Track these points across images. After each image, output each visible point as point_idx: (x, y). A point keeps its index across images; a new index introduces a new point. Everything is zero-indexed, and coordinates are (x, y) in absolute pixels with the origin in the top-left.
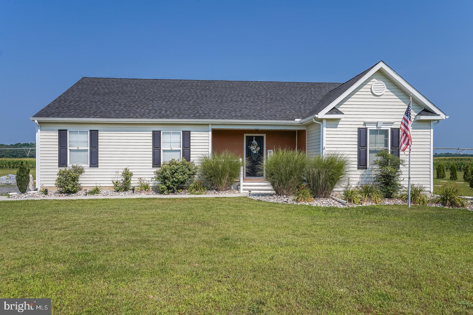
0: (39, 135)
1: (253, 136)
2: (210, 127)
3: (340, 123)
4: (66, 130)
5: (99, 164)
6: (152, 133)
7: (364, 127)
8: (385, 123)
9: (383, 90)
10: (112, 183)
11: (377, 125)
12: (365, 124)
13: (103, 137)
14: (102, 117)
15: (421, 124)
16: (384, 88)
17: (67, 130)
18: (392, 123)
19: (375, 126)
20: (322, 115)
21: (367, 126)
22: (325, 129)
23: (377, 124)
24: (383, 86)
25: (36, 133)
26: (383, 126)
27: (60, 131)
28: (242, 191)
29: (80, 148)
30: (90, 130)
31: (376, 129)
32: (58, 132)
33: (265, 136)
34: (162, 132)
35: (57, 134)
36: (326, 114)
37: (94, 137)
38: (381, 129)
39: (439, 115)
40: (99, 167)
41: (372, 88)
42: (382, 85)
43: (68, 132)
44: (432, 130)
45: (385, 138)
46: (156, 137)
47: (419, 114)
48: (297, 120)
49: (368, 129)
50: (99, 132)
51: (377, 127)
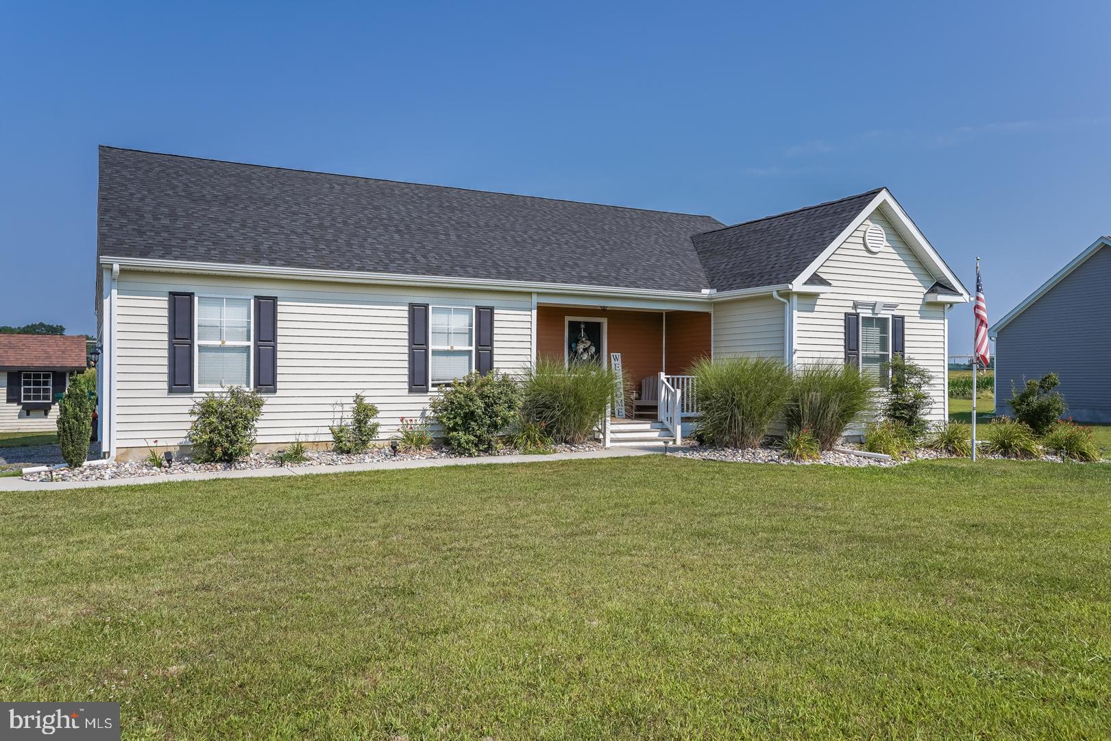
0: (117, 304)
1: (580, 323)
2: (535, 300)
3: (819, 302)
4: (191, 295)
5: (279, 385)
6: (407, 308)
7: (854, 311)
8: (888, 306)
9: (881, 242)
10: (330, 432)
11: (873, 310)
12: (855, 306)
13: (290, 313)
14: (288, 263)
15: (932, 309)
16: (882, 239)
17: (193, 294)
18: (894, 306)
19: (870, 311)
20: (798, 285)
21: (859, 311)
22: (796, 313)
23: (874, 305)
24: (881, 236)
25: (104, 300)
26: (882, 312)
27: (173, 295)
28: (608, 444)
29: (228, 343)
30: (255, 297)
31: (871, 316)
32: (167, 299)
33: (604, 322)
34: (430, 307)
35: (166, 305)
36: (805, 284)
37: (266, 312)
38: (879, 316)
39: (961, 295)
40: (279, 393)
41: (867, 238)
42: (880, 232)
43: (196, 299)
44: (946, 320)
45: (881, 333)
46: (418, 319)
47: (932, 291)
48: (705, 292)
49: (861, 315)
50: (279, 303)
51: (873, 314)
